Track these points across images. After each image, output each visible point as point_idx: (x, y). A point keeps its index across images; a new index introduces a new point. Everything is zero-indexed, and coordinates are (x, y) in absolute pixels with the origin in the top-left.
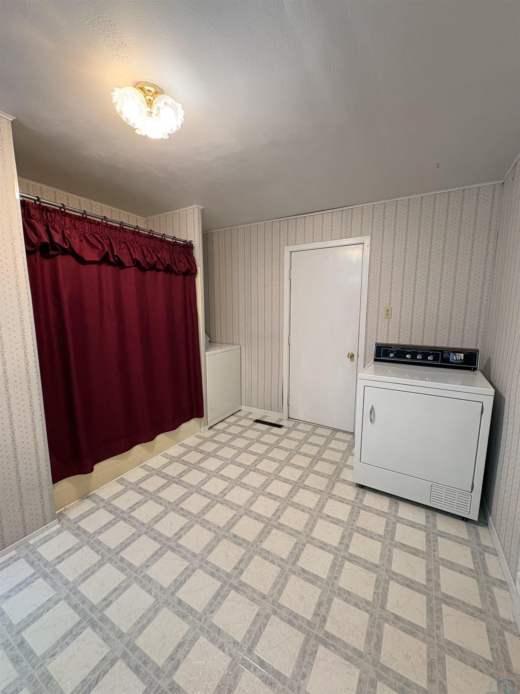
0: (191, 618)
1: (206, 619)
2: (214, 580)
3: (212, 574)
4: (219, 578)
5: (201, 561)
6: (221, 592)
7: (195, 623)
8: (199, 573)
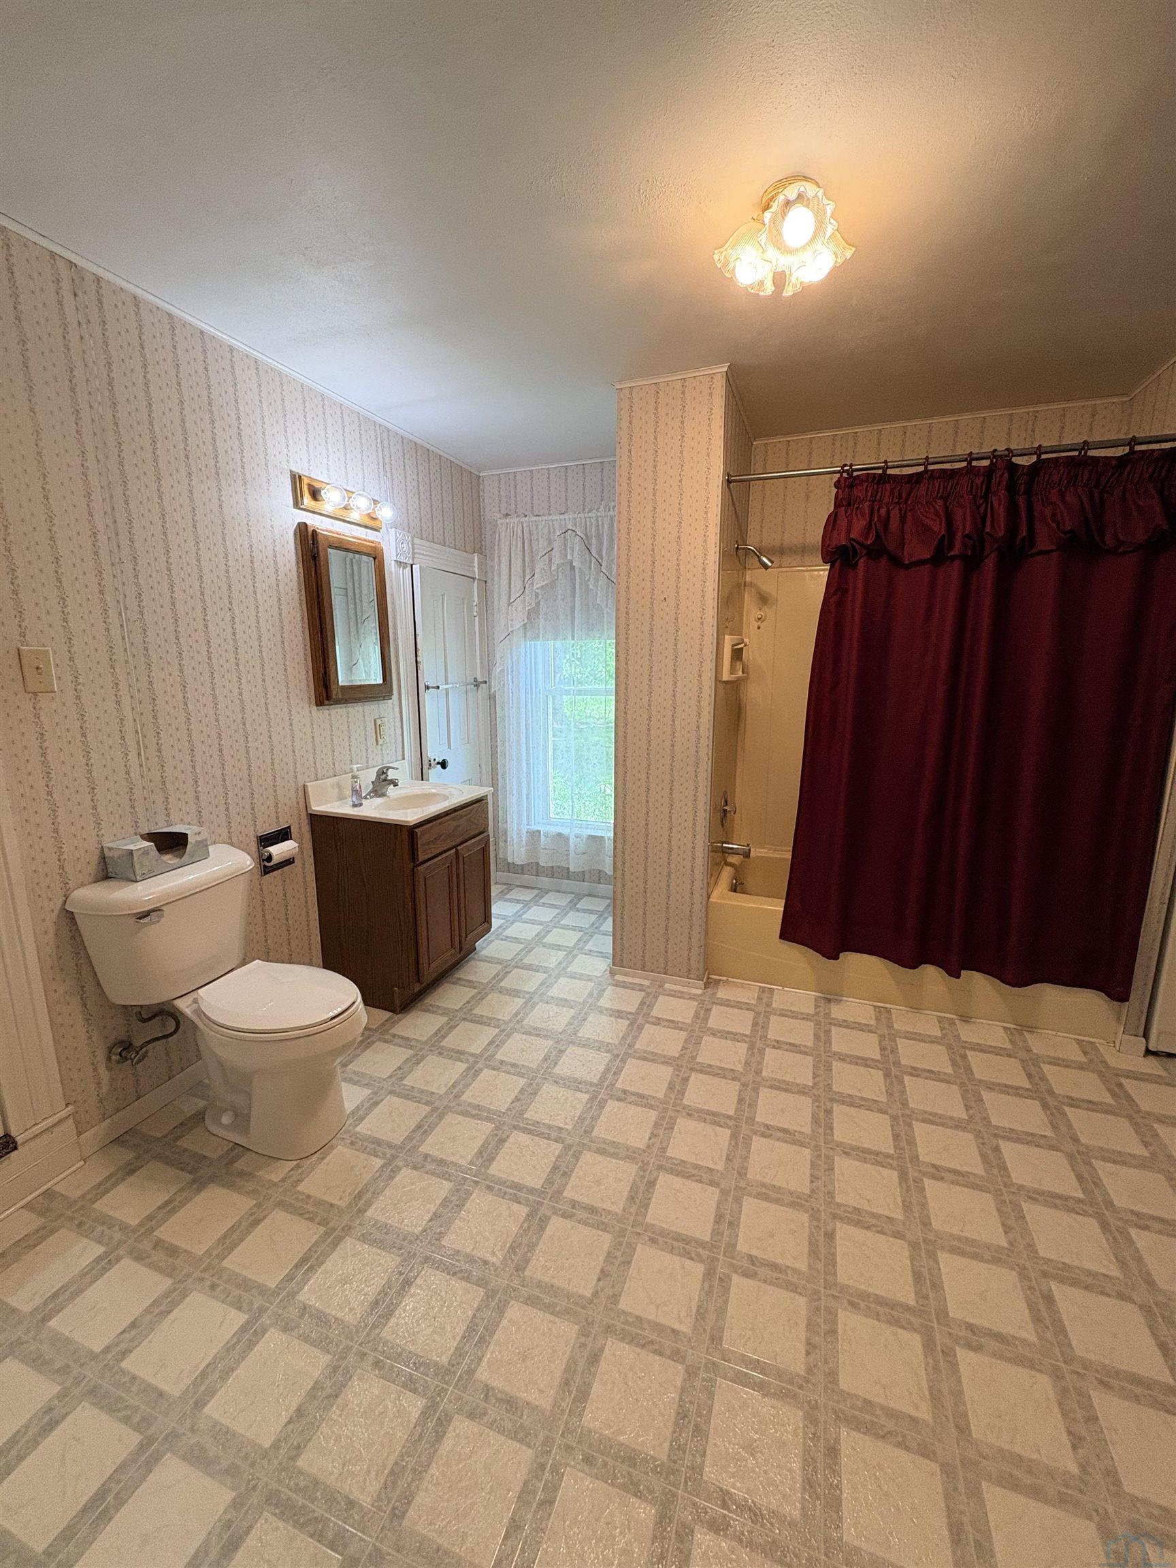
0: (633, 1210)
1: (639, 1234)
2: (709, 1227)
3: (719, 1218)
4: (716, 1232)
5: (737, 1188)
6: (693, 1244)
7: (628, 1219)
8: (713, 1194)
